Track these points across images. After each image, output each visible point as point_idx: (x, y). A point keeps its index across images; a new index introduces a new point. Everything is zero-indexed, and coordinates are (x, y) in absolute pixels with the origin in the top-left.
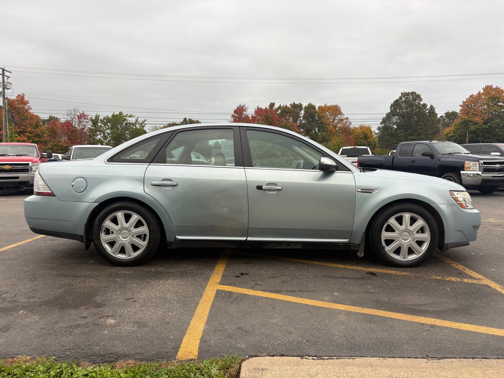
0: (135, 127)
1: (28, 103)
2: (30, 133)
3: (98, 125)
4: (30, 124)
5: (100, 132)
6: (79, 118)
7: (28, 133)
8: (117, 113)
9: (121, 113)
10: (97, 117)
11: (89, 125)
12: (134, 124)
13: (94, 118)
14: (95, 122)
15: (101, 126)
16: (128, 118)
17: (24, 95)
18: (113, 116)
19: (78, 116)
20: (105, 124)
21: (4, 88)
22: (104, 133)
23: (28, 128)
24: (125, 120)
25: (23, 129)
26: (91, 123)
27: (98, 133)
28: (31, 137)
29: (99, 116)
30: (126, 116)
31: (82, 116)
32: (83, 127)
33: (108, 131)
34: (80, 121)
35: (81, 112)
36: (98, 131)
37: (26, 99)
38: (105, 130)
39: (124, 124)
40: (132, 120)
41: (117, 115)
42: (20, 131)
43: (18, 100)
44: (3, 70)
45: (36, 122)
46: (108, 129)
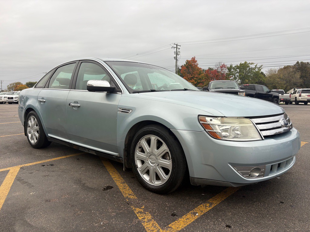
0: (254, 71)
1: (197, 62)
2: (196, 78)
3: (231, 71)
4: (197, 73)
5: (232, 75)
6: (221, 67)
7: (195, 78)
8: (243, 62)
9: (246, 62)
10: (231, 66)
11: (226, 71)
12: (254, 69)
13: (229, 66)
14: (230, 69)
15: (233, 72)
16: (250, 65)
17: (195, 57)
18: (241, 64)
19: (221, 66)
20: (236, 70)
21: (177, 55)
22: (235, 75)
23: (195, 75)
24: (248, 66)
25: (193, 76)
26: (227, 70)
27: (231, 76)
28: (196, 80)
29: (232, 65)
30: (249, 64)
31: (223, 66)
32: (223, 73)
33: (238, 74)
34: (222, 69)
35: (223, 64)
36: (231, 74)
37: (196, 59)
38: (236, 74)
39: (248, 69)
40: (253, 66)
41: (243, 64)
42: (192, 77)
43: (192, 61)
44: (177, 45)
45: (200, 71)
46: (237, 72)
